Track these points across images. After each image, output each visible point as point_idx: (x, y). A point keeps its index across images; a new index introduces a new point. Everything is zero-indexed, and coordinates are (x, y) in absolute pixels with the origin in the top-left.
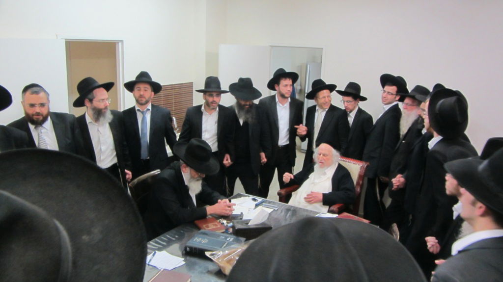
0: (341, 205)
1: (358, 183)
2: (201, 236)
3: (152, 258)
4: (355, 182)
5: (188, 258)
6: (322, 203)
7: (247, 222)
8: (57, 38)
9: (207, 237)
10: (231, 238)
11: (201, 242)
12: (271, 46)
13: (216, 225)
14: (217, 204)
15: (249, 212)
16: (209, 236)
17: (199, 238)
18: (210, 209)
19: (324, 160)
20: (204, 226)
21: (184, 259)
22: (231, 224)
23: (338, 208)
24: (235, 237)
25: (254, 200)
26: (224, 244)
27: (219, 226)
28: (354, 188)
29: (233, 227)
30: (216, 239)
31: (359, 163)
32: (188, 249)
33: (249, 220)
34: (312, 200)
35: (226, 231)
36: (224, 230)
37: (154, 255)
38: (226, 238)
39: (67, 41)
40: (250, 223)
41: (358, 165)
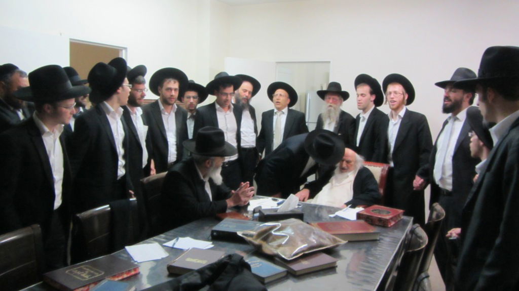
2: (227, 222)
5: (216, 242)
7: (275, 210)
12: (277, 62)
17: (225, 224)
21: (211, 243)
22: (257, 214)
25: (275, 200)
27: (243, 218)
30: (244, 225)
37: (177, 240)
39: (72, 41)
40: (278, 211)
41: (379, 167)
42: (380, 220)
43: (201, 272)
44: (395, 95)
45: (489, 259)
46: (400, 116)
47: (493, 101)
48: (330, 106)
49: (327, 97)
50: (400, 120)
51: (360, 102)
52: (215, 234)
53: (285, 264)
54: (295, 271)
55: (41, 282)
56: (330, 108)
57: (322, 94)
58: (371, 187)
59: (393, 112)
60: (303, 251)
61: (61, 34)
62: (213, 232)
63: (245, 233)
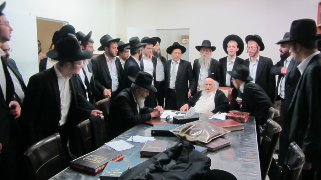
10: (177, 125)
11: (160, 128)
17: (157, 126)
19: (210, 88)
22: (171, 120)
27: (163, 122)
37: (132, 137)
38: (174, 125)
39: (37, 18)
40: (184, 117)
41: (227, 89)
42: (240, 119)
43: (166, 152)
44: (252, 49)
45: (306, 137)
46: (257, 60)
47: (300, 50)
48: (205, 56)
49: (202, 50)
50: (258, 62)
52: (154, 132)
53: (205, 145)
54: (212, 149)
55: (69, 167)
56: (204, 57)
57: (199, 48)
58: (225, 101)
59: (252, 58)
60: (212, 138)
61: (30, 14)
62: (152, 131)
63: (174, 130)
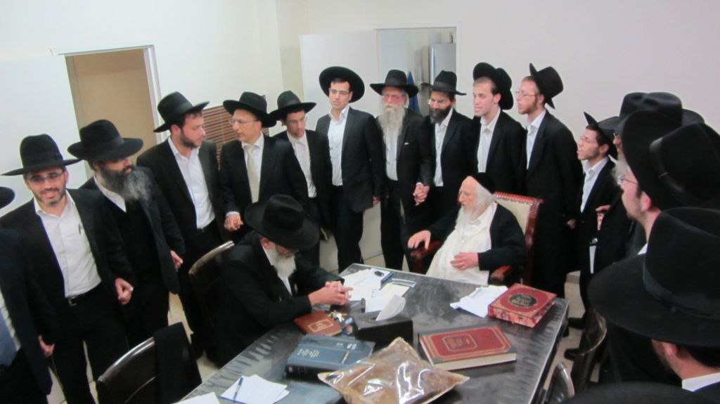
0: (506, 268)
1: (528, 231)
2: (307, 345)
3: (238, 389)
4: (524, 231)
5: (292, 383)
6: (478, 268)
7: (374, 315)
8: (52, 54)
9: (318, 346)
10: (353, 345)
11: (308, 356)
12: (377, 30)
13: (327, 323)
14: (323, 289)
15: (374, 295)
16: (319, 344)
17: (304, 349)
18: (314, 297)
20: (309, 326)
21: (286, 386)
22: (350, 321)
23: (504, 274)
24: (358, 342)
25: (379, 274)
26: (344, 356)
27: (332, 325)
28: (523, 238)
29: (353, 324)
30: (329, 348)
31: (527, 200)
32: (291, 369)
33: (377, 313)
34: (463, 266)
35: (344, 332)
36: (340, 331)
37: (240, 383)
38: (346, 345)
39: (67, 56)
40: (378, 318)
41: (527, 203)
48: (389, 107)
51: (479, 106)
